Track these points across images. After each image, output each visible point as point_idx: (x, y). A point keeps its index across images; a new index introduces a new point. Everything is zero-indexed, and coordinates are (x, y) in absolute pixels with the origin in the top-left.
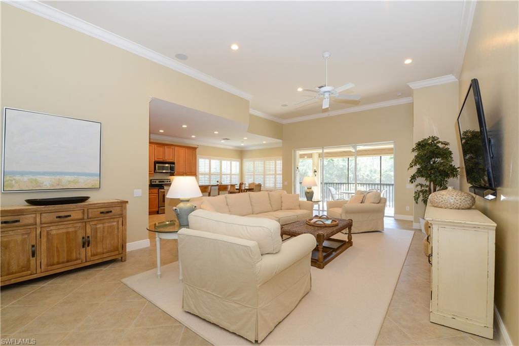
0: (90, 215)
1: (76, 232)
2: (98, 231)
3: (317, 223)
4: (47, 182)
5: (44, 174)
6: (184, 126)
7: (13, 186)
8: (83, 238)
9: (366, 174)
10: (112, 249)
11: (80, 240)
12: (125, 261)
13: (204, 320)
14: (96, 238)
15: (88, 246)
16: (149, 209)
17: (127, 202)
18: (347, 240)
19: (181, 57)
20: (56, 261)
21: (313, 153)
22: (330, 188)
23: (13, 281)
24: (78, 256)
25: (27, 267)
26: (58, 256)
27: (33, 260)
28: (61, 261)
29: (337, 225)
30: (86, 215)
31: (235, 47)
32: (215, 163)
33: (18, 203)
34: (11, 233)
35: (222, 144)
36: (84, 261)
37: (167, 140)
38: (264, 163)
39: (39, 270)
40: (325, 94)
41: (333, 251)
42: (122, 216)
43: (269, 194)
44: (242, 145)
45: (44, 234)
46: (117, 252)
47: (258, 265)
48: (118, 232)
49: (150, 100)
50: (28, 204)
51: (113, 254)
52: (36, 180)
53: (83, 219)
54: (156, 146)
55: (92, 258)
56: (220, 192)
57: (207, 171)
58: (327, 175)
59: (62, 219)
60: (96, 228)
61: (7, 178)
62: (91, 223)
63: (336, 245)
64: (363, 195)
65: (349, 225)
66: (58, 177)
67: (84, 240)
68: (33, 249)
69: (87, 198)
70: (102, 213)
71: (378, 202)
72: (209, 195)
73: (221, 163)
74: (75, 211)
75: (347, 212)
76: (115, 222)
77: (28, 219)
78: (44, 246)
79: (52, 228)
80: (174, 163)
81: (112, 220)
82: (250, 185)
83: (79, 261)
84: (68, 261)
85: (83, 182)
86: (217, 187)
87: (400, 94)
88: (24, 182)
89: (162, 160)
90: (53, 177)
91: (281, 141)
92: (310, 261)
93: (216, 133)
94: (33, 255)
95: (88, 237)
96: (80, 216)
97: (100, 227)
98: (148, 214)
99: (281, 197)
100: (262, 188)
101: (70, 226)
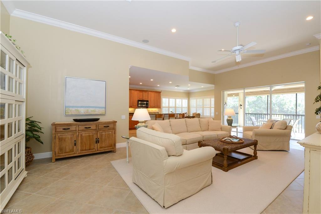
0: (99, 128)
1: (93, 135)
2: (103, 136)
3: (227, 140)
4: (82, 111)
5: (81, 107)
6: (152, 80)
7: (69, 112)
8: (96, 139)
9: (290, 107)
10: (109, 145)
11: (95, 140)
12: (115, 152)
13: (141, 189)
14: (102, 139)
15: (98, 143)
16: (129, 126)
17: (116, 122)
18: (253, 155)
19: (145, 41)
20: (84, 149)
21: (240, 93)
22: (251, 117)
23: (67, 156)
24: (94, 148)
25: (72, 150)
26: (85, 146)
27: (75, 147)
28: (86, 149)
29: (242, 143)
30: (97, 127)
31: (174, 30)
32: (172, 101)
33: (70, 120)
34: (66, 134)
35: (176, 89)
36: (96, 150)
37: (145, 88)
38: (203, 100)
39: (77, 152)
40: (236, 51)
41: (238, 161)
42: (114, 129)
43: (199, 120)
44: (189, 89)
45: (80, 136)
46: (111, 148)
47: (165, 161)
48: (112, 137)
49: (130, 67)
50: (74, 121)
51: (109, 148)
52: (78, 110)
53: (96, 129)
54: (138, 92)
55: (100, 149)
56: (170, 118)
57: (167, 105)
58: (257, 108)
59: (87, 129)
60: (102, 134)
61: (67, 109)
62: (100, 132)
63: (242, 157)
64: (272, 123)
65: (255, 144)
66: (87, 109)
67: (97, 140)
68: (75, 142)
69: (99, 119)
70: (105, 127)
71: (285, 128)
72: (163, 119)
73: (176, 100)
74: (93, 125)
75: (257, 134)
76: (110, 132)
77: (73, 128)
78: (79, 142)
79: (83, 133)
80: (148, 101)
81: (109, 131)
82: (193, 114)
83: (94, 150)
84: (89, 150)
85: (98, 111)
86: (168, 115)
87: (308, 44)
88: (73, 111)
89: (141, 99)
90: (85, 109)
91: (213, 85)
92: (212, 163)
93: (170, 82)
94: (75, 145)
95: (98, 138)
96: (95, 128)
97: (104, 134)
98: (128, 129)
99: (208, 122)
100: (201, 116)
101: (90, 132)
